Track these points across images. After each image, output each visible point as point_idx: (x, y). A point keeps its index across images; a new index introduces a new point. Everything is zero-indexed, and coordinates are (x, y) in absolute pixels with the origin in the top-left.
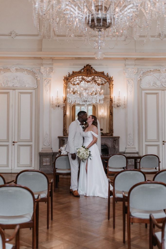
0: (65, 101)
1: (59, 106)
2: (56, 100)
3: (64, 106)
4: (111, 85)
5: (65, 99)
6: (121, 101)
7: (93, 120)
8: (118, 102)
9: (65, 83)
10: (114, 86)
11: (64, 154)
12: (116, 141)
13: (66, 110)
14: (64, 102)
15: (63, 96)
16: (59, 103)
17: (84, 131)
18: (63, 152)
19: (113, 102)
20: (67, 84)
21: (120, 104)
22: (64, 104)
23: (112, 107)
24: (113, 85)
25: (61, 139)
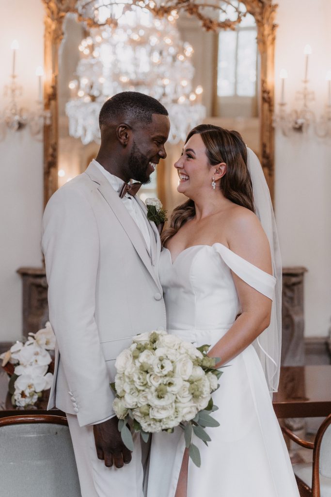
0: (53, 103)
1: (21, 126)
2: (5, 94)
3: (48, 122)
4: (267, 29)
5: (50, 91)
6: (313, 99)
7: (218, 177)
8: (299, 107)
9: (52, 13)
10: (278, 32)
11: (30, 386)
12: (292, 291)
13: (56, 143)
14: (47, 106)
15: (40, 78)
16: (21, 110)
17: (165, 244)
18: (29, 377)
19: (277, 108)
20: (59, 20)
21: (308, 116)
22: (48, 114)
23: (272, 130)
24: (274, 27)
25: (31, 280)
